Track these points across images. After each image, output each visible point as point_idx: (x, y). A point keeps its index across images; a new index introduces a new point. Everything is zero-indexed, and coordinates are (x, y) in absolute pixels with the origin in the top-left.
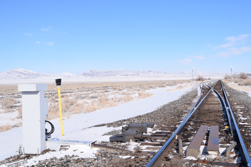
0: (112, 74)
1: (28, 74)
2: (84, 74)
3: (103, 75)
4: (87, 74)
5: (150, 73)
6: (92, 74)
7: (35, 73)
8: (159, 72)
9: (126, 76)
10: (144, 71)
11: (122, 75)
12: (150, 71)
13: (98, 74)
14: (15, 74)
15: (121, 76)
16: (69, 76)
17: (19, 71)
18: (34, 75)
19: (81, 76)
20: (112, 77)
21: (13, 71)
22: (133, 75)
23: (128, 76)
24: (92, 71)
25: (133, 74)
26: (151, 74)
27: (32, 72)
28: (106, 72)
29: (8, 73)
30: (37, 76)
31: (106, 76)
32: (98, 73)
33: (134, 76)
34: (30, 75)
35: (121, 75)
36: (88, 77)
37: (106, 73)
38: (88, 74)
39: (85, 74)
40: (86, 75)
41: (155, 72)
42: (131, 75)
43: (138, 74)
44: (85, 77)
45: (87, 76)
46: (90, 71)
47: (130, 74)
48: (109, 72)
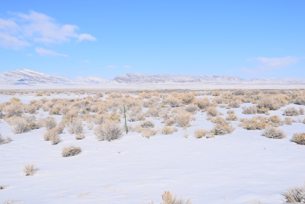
0: (159, 79)
1: (36, 77)
2: (117, 79)
3: (146, 81)
4: (121, 79)
5: (217, 78)
6: (128, 79)
7: (48, 76)
8: (230, 78)
9: (181, 83)
10: (206, 76)
11: (176, 81)
12: (215, 77)
13: (137, 79)
14: (16, 77)
15: (174, 83)
16: (98, 82)
17: (24, 72)
18: (45, 78)
19: (112, 81)
20: (160, 83)
21: (15, 73)
22: (192, 81)
23: (184, 83)
24: (129, 75)
25: (192, 79)
26: (219, 80)
27: (42, 74)
28: (150, 76)
29: (7, 75)
30: (49, 81)
31: (151, 81)
32: (138, 77)
33: (194, 83)
34: (38, 78)
35: (174, 81)
36: (123, 83)
37: (150, 78)
38: (123, 79)
39: (119, 78)
40: (119, 80)
41: (225, 78)
42: (189, 81)
43: (199, 80)
44: (117, 83)
45: (121, 82)
46: (127, 74)
47: (187, 80)
48: (154, 76)
